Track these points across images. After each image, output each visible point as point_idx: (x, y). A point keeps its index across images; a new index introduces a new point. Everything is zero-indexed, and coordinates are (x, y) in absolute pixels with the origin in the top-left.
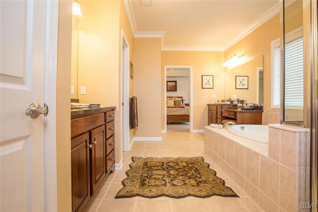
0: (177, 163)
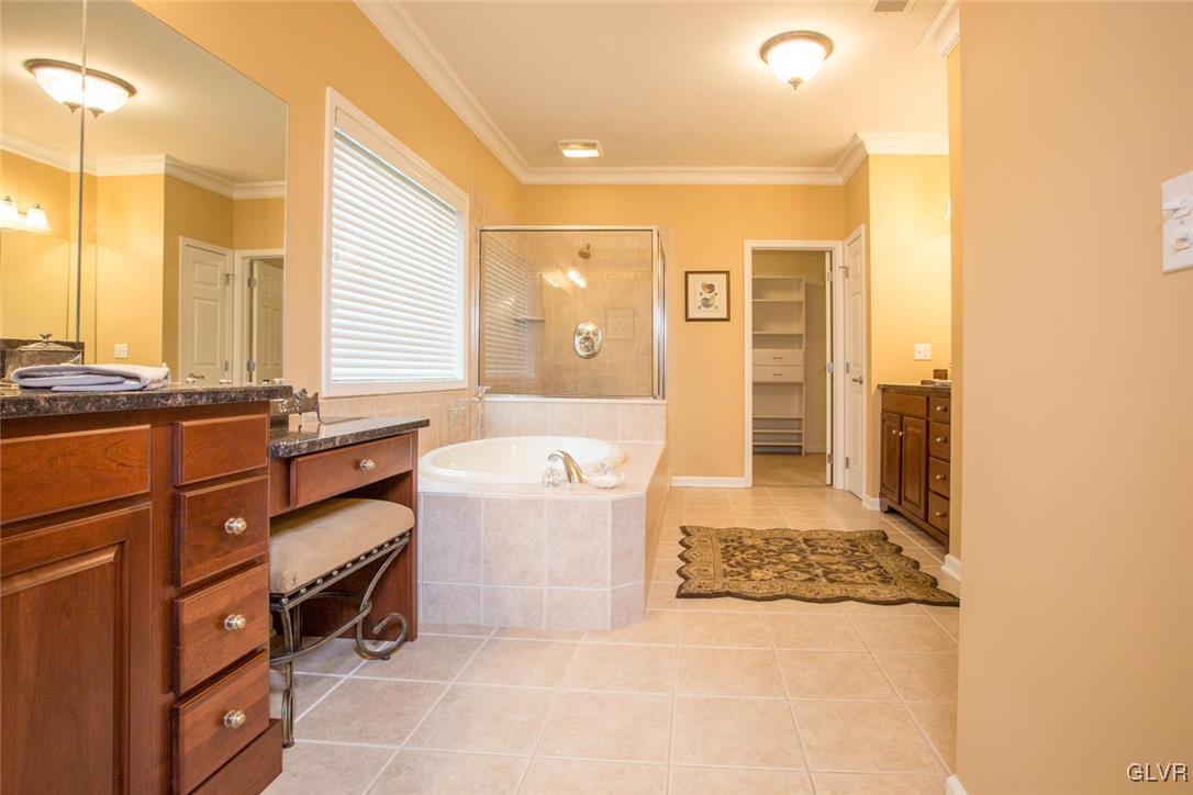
0: (780, 577)
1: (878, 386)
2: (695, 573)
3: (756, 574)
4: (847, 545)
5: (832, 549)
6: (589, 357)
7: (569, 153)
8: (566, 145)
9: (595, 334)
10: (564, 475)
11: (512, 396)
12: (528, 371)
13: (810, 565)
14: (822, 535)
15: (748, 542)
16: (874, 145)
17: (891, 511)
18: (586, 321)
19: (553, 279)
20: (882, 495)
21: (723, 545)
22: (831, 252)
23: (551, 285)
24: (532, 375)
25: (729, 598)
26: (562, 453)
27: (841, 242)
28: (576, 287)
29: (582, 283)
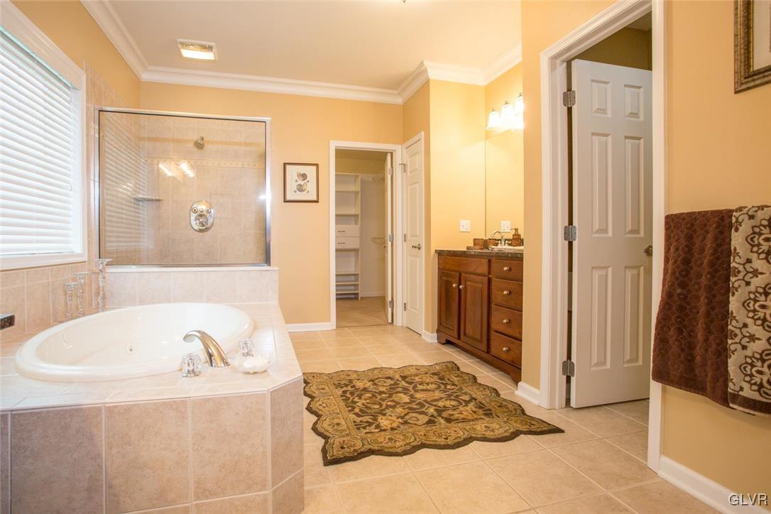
0: (405, 423)
1: (436, 251)
2: (330, 429)
3: (384, 422)
4: (436, 378)
5: (428, 384)
6: (201, 231)
7: (187, 53)
8: (185, 45)
9: (209, 212)
10: (204, 356)
11: (133, 267)
12: (147, 243)
13: (422, 405)
14: (413, 371)
15: (359, 385)
16: (436, 72)
17: (448, 343)
18: (199, 202)
19: (167, 169)
20: (438, 331)
21: (339, 392)
22: (392, 154)
23: (165, 174)
24: (152, 247)
25: (373, 457)
26: (199, 332)
27: (400, 147)
28: (185, 176)
29: (191, 174)
